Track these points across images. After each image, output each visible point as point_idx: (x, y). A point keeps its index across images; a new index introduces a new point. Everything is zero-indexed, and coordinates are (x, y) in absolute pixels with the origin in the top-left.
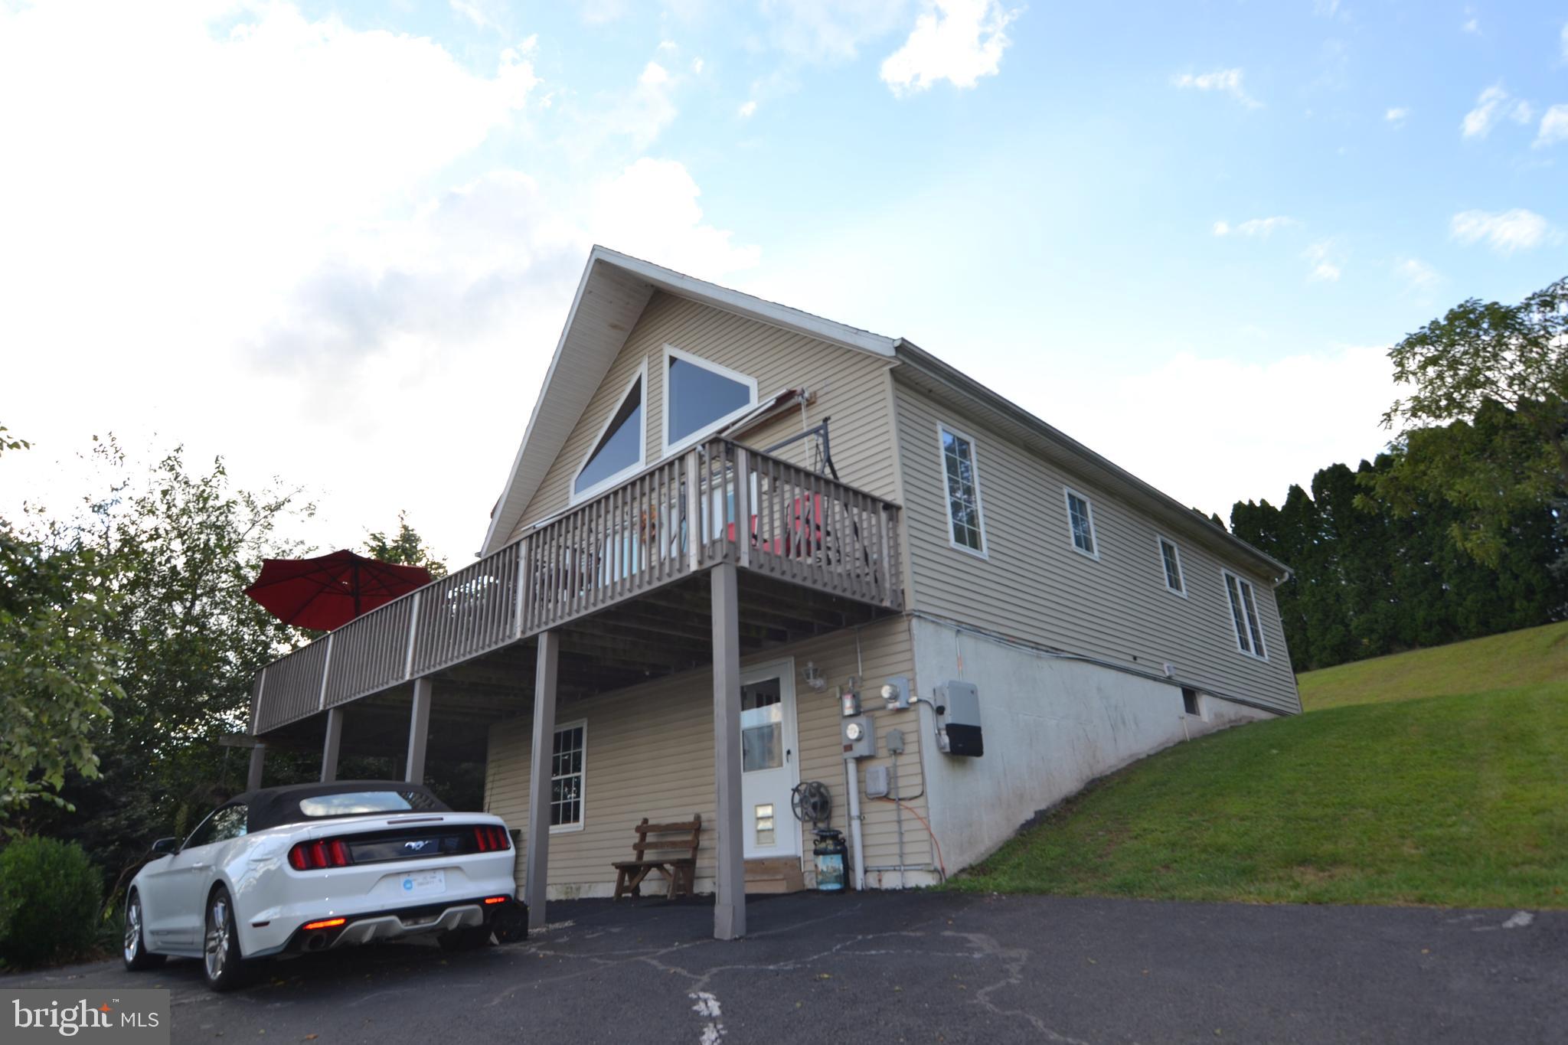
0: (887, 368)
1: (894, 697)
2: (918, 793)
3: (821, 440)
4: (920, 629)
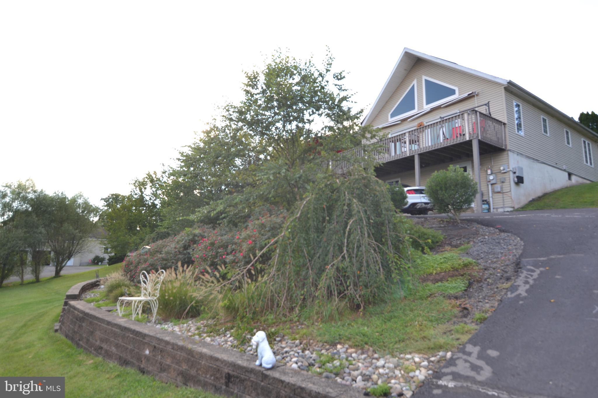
0: (503, 87)
1: (504, 170)
2: (509, 190)
3: (487, 108)
4: (510, 154)
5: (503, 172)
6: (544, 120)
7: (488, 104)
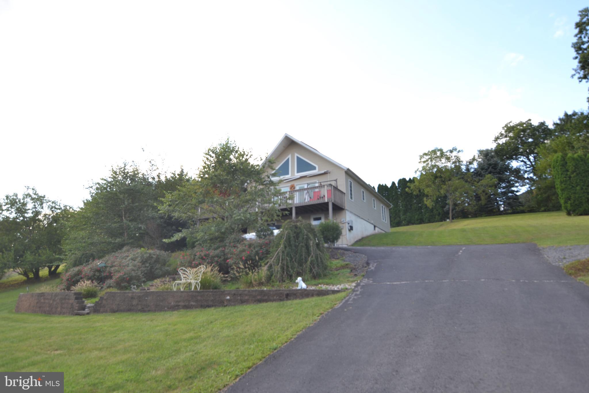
0: (344, 171)
2: (346, 234)
3: (336, 182)
4: (347, 212)
5: (342, 222)
6: (363, 192)
7: (336, 180)
